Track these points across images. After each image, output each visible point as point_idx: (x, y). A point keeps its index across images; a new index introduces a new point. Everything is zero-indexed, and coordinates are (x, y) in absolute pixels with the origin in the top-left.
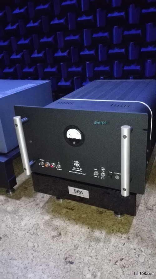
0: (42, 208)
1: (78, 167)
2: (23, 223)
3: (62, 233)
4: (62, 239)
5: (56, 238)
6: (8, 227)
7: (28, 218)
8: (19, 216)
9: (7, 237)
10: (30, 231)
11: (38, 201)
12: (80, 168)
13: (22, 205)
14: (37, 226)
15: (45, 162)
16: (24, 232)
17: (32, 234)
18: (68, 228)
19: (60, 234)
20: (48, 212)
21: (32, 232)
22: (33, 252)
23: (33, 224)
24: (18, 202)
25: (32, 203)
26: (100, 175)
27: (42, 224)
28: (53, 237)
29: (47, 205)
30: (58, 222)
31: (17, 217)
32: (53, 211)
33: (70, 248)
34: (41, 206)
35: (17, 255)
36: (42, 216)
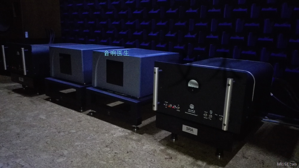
0: (159, 142)
1: (192, 109)
2: (144, 148)
3: (173, 157)
4: (172, 161)
5: (168, 159)
6: (134, 147)
7: (148, 145)
8: (141, 143)
9: (132, 152)
10: (149, 153)
11: (156, 137)
12: (194, 110)
13: (144, 138)
14: (155, 151)
15: (168, 104)
16: (145, 152)
17: (150, 154)
18: (177, 156)
19: (171, 158)
20: (163, 145)
21: (151, 153)
22: (150, 163)
23: (152, 149)
24: (141, 135)
25: (152, 138)
26: (208, 117)
27: (159, 151)
28: (166, 158)
29: (162, 141)
30: (170, 151)
31: (140, 144)
32: (167, 145)
33: (178, 166)
34: (159, 141)
35: (139, 163)
36: (159, 146)
